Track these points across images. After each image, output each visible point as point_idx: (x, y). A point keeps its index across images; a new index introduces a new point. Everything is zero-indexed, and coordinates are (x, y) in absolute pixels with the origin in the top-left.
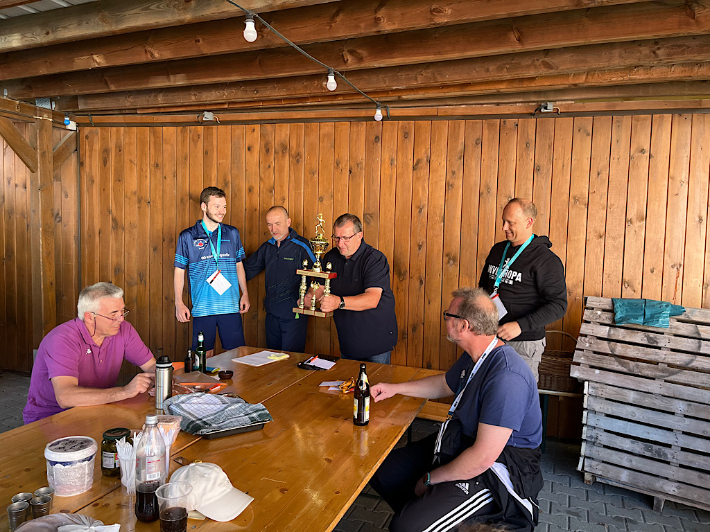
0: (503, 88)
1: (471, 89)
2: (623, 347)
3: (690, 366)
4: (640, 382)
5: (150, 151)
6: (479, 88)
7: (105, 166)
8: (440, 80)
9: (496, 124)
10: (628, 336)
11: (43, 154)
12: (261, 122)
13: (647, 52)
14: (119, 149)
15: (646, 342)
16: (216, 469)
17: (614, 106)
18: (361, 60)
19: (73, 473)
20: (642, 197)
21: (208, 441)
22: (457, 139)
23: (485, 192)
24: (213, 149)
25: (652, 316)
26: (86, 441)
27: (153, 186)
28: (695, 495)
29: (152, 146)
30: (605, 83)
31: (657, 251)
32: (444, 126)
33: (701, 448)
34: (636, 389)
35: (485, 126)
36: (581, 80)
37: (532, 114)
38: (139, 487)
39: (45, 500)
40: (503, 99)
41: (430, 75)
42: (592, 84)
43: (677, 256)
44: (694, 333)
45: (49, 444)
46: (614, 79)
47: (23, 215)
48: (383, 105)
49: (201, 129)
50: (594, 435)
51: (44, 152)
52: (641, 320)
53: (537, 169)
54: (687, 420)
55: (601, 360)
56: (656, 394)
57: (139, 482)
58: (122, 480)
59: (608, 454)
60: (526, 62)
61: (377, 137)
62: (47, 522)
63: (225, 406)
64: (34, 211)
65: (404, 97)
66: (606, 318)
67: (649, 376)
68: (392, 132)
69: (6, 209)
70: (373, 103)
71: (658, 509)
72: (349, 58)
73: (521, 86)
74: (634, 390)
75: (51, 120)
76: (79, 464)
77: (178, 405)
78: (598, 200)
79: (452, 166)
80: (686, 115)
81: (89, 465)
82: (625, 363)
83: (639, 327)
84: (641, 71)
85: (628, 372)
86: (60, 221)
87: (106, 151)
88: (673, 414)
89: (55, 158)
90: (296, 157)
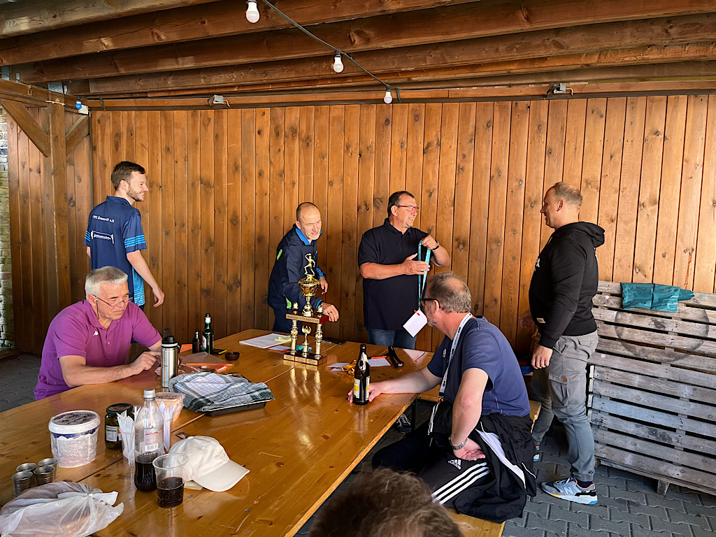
0: (514, 68)
1: (481, 70)
2: (630, 331)
3: (696, 350)
4: (645, 367)
5: (161, 135)
6: (489, 69)
7: (117, 150)
8: (449, 61)
9: (508, 106)
10: (635, 321)
11: (56, 139)
12: (271, 105)
13: (660, 31)
14: (131, 133)
15: (653, 327)
16: (213, 442)
17: (629, 86)
18: (368, 40)
19: (76, 445)
20: (655, 180)
21: (209, 418)
22: (468, 121)
23: (496, 175)
24: (223, 133)
25: (660, 301)
26: (89, 415)
27: (164, 171)
28: (698, 478)
29: (163, 130)
30: (618, 63)
31: (669, 236)
32: (455, 108)
33: (706, 433)
34: (643, 373)
35: (497, 108)
36: (593, 60)
37: (544, 96)
38: (138, 458)
39: (48, 470)
40: (514, 80)
41: (439, 56)
42: (605, 64)
43: (689, 241)
44: (702, 318)
45: (54, 418)
46: (627, 59)
47: (37, 199)
48: (394, 87)
49: (211, 113)
50: (599, 418)
51: (57, 137)
52: (649, 304)
53: (549, 152)
54: (693, 405)
55: (607, 344)
56: (662, 379)
57: (138, 453)
58: (124, 452)
59: (612, 437)
60: (537, 41)
61: (387, 121)
62: (48, 489)
63: (228, 385)
64: (48, 195)
65: (414, 79)
66: (614, 302)
67: (655, 360)
68: (403, 115)
69: (21, 193)
70: (382, 85)
71: (662, 492)
72: (357, 39)
73: (532, 67)
74: (639, 374)
75: (63, 104)
76: (82, 436)
77: (183, 384)
78: (610, 183)
79: (462, 149)
80: (702, 96)
81: (91, 437)
82: (632, 347)
83: (647, 312)
84: (655, 51)
85: (634, 356)
86: (74, 205)
87: (117, 136)
88: (678, 398)
89: (67, 141)
90: (306, 140)
